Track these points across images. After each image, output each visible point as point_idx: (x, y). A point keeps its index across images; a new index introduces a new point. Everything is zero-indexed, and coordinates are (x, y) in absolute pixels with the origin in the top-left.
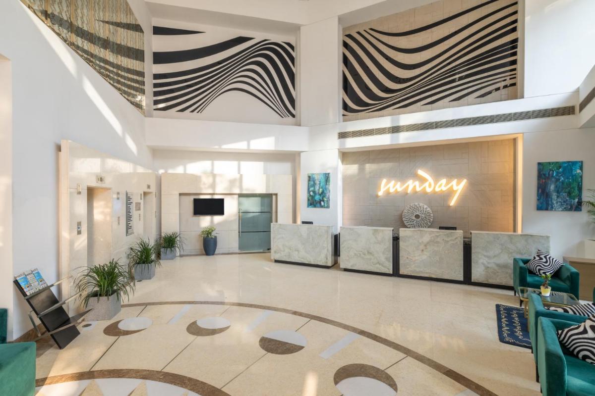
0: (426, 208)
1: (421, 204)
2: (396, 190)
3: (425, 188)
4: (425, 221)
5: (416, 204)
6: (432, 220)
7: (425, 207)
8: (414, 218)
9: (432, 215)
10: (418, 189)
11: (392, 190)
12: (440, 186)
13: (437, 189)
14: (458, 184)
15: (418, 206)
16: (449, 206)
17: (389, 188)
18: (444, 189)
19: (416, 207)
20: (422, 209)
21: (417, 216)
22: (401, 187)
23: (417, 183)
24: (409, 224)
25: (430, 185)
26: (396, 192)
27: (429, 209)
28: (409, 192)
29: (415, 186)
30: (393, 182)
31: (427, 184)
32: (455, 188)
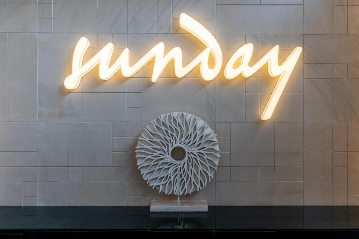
0: (203, 129)
1: (189, 116)
2: (119, 72)
3: (197, 68)
4: (200, 168)
5: (175, 114)
6: (217, 162)
7: (200, 123)
8: (169, 158)
9: (217, 148)
10: (181, 72)
11: (105, 74)
12: (237, 64)
13: (231, 74)
14: (282, 59)
15: (179, 120)
16: (260, 122)
17: (96, 69)
18: (248, 71)
19: (173, 126)
20: (191, 130)
21: (178, 153)
22: (132, 63)
23: (177, 53)
24: (155, 175)
25: (212, 62)
26: (120, 79)
27: (208, 131)
28: (154, 79)
29: (171, 64)
30: (109, 48)
31: (203, 58)
32: (275, 70)
